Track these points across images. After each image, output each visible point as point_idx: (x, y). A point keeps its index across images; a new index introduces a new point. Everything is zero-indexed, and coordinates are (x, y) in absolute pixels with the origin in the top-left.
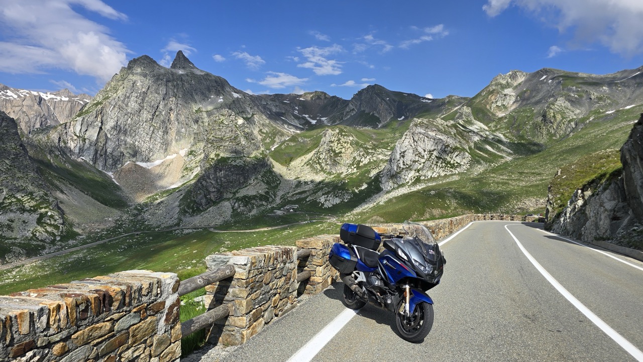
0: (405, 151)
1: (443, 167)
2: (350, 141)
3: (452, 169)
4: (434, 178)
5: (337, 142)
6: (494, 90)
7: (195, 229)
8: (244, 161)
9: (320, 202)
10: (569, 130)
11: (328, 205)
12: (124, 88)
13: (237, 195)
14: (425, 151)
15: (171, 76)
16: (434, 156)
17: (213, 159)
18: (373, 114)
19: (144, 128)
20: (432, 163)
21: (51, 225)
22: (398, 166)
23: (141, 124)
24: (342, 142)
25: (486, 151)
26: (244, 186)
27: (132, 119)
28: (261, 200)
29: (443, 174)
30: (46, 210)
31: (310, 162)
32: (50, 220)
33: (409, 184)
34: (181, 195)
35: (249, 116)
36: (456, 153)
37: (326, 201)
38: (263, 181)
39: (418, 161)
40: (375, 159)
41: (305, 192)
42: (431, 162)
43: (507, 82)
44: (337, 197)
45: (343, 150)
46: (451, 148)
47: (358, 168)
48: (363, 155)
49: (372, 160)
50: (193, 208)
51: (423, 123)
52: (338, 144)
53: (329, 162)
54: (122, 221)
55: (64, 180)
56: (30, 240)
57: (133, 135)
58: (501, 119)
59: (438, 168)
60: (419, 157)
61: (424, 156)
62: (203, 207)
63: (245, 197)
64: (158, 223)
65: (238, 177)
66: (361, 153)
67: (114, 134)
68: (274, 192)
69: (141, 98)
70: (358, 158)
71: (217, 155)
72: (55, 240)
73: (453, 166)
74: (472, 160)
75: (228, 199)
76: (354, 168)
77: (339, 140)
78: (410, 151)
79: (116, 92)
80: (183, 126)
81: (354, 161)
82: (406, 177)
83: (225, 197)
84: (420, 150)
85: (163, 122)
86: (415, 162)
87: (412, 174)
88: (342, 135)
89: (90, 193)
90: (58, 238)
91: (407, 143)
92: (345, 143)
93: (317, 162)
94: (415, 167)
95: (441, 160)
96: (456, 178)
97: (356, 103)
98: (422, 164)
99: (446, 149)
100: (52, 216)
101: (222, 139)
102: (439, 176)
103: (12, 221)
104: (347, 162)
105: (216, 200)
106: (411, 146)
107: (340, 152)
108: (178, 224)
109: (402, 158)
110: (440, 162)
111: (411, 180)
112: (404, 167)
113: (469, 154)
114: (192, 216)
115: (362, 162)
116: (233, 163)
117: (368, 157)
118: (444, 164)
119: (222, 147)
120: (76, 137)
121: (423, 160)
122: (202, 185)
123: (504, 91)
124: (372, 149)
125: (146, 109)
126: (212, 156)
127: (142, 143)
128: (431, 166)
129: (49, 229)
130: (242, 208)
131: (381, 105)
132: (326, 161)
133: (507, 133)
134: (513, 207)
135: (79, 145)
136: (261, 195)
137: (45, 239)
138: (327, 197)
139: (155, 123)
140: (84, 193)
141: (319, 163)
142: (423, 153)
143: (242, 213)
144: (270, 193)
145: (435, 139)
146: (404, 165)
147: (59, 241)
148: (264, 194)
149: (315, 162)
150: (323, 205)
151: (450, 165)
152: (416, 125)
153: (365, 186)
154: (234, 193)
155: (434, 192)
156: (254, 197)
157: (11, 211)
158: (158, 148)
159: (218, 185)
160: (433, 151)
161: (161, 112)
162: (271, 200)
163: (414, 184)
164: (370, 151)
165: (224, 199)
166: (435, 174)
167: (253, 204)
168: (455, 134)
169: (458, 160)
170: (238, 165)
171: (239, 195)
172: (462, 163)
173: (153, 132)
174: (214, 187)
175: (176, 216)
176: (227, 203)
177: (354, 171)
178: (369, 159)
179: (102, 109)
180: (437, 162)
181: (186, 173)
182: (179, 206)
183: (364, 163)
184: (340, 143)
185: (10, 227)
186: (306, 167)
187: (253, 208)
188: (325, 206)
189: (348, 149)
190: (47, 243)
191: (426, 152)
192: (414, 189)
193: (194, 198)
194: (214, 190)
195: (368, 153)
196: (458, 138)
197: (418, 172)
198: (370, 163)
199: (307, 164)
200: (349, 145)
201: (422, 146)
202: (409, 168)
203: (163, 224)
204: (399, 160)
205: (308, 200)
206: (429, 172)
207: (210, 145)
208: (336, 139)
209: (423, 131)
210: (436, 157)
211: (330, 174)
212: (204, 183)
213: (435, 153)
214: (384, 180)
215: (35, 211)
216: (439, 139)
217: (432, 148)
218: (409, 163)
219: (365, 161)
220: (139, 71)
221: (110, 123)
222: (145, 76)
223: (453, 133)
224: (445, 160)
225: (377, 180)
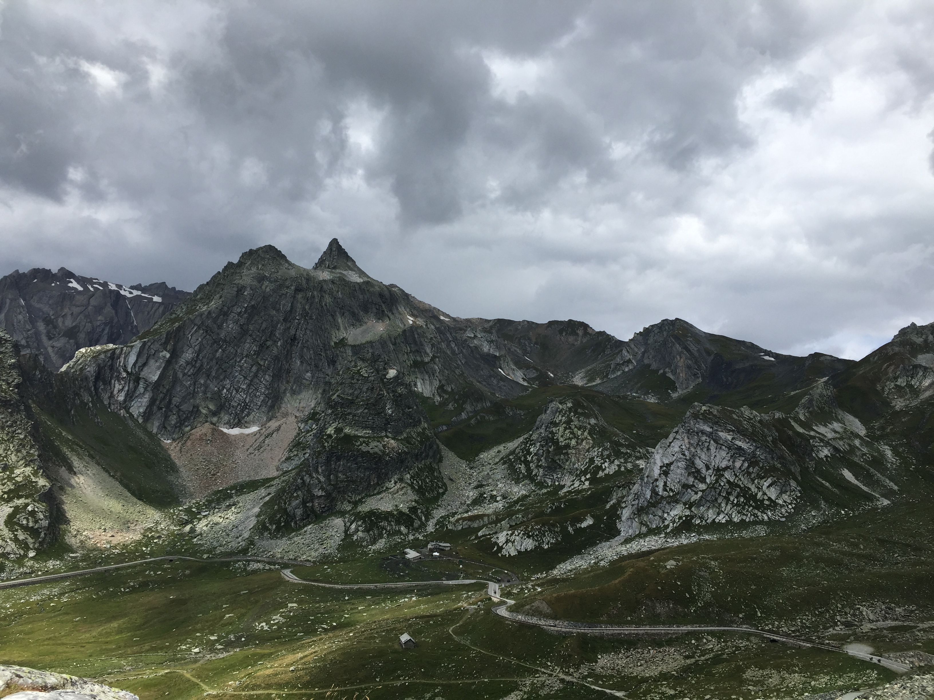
0: (672, 463)
1: (738, 505)
2: (589, 426)
3: (756, 511)
4: (719, 523)
5: (564, 425)
6: (895, 354)
7: (269, 563)
8: (384, 446)
9: (496, 544)
11: (511, 550)
12: (221, 297)
13: (360, 509)
14: (708, 468)
15: (304, 282)
16: (725, 480)
17: (330, 436)
18: (665, 373)
19: (241, 367)
20: (719, 494)
21: (25, 528)
22: (654, 492)
23: (238, 360)
24: (573, 427)
25: (839, 481)
26: (375, 492)
27: (223, 351)
28: (398, 522)
29: (736, 520)
30: (27, 501)
31: (511, 457)
32: (28, 519)
33: (668, 530)
34: (269, 494)
35: (427, 360)
36: (769, 481)
37: (507, 541)
38: (411, 485)
39: (693, 486)
40: (629, 466)
41: (483, 515)
42: (718, 491)
43: (926, 341)
44: (529, 537)
45: (573, 442)
46: (762, 468)
47: (593, 481)
48: (609, 457)
49: (623, 469)
50: (278, 523)
51: (711, 413)
52: (566, 429)
53: (543, 462)
54: (157, 531)
55: (81, 447)
57: (222, 377)
58: (897, 414)
59: (729, 507)
60: (696, 478)
61: (705, 478)
62: (296, 523)
63: (372, 513)
64: (215, 543)
65: (367, 473)
66: (606, 453)
67: (189, 373)
68: (428, 508)
69: (245, 316)
70: (598, 461)
71: (338, 430)
72: (25, 556)
73: (760, 506)
74: (801, 498)
75: (342, 514)
76: (586, 480)
77: (569, 422)
78: (680, 464)
79: (208, 304)
80: (308, 368)
81: (589, 466)
82: (666, 515)
83: (338, 508)
84: (699, 464)
85: (277, 358)
86: (686, 486)
87: (678, 511)
88: (576, 413)
89: (118, 474)
90: (32, 554)
91: (677, 449)
92: (579, 429)
93: (523, 459)
94: (685, 499)
95: (738, 489)
96: (762, 531)
97: (636, 349)
98: (700, 494)
99: (751, 470)
100: (33, 513)
101: (352, 402)
102: (730, 522)
104: (576, 466)
105: (322, 512)
106: (684, 455)
107: (567, 446)
108: (244, 551)
109: (663, 477)
110: (735, 494)
111: (674, 522)
112: (665, 494)
113: (798, 483)
114: (273, 537)
115: (603, 470)
116: (364, 448)
117: (617, 462)
118: (742, 500)
119: (350, 417)
120: (124, 375)
121: (702, 486)
122: (304, 482)
123: (915, 357)
124: (627, 446)
125: (251, 335)
127: (234, 392)
128: (716, 499)
129: (22, 536)
130: (360, 534)
131: (681, 358)
132: (539, 460)
133: (901, 445)
135: (126, 388)
136: (401, 513)
137: (9, 554)
138: (512, 535)
139: (262, 359)
140: (109, 473)
141: (527, 463)
142: (704, 471)
143: (358, 544)
144: (419, 511)
145: (729, 448)
146: (665, 490)
147: (32, 558)
148: (407, 511)
149: (520, 458)
150: (500, 549)
151: (756, 501)
152: (695, 416)
153: (588, 522)
154: (356, 504)
155: (674, 563)
156: (387, 516)
158: (259, 403)
159: (330, 484)
160: (725, 469)
161: (275, 341)
162: (417, 523)
163: (677, 532)
164: (623, 450)
165: (335, 513)
166: (721, 516)
167: (383, 528)
168: (774, 441)
169: (773, 493)
170: (371, 451)
171: (364, 508)
172: (780, 502)
173: (256, 376)
174: (322, 489)
175: (246, 535)
176: (338, 522)
177: (584, 487)
178: (618, 465)
179: (179, 329)
180: (729, 494)
181: (296, 453)
182: (258, 516)
183: (606, 472)
184: (570, 428)
186: (500, 468)
187: (381, 536)
188: (504, 552)
189: (582, 440)
190: (10, 561)
191: (710, 471)
193: (285, 503)
194: (320, 493)
195: (618, 454)
196: (780, 449)
198: (618, 473)
199: (505, 460)
200: (586, 434)
201: (703, 456)
202: (674, 500)
203: (220, 546)
204: (657, 480)
205: (480, 534)
206: (711, 511)
207: (330, 411)
208: (564, 419)
210: (729, 482)
211: (541, 485)
212: (307, 478)
213: (727, 475)
214: (626, 513)
215: (8, 501)
216: (740, 448)
217: (723, 465)
218: (677, 487)
219: (610, 468)
220: (254, 270)
221: (188, 355)
222: (261, 279)
223: (770, 439)
224: (745, 492)
225: (614, 513)
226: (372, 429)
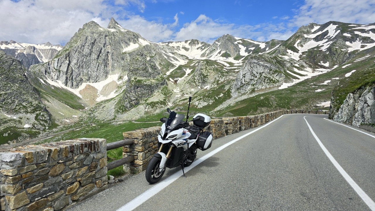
0: (246, 74)
1: (268, 83)
2: (213, 69)
3: (273, 84)
4: (263, 89)
5: (205, 69)
6: (299, 35)
7: (123, 121)
8: (151, 82)
9: (195, 105)
10: (345, 58)
11: (200, 106)
12: (81, 41)
13: (148, 102)
14: (257, 73)
15: (107, 33)
17: (133, 81)
18: (226, 52)
19: (93, 64)
20: (262, 80)
21: (43, 120)
22: (241, 83)
23: (92, 62)
24: (208, 69)
25: (294, 73)
26: (151, 96)
27: (86, 59)
28: (161, 104)
29: (268, 87)
30: (40, 112)
31: (189, 81)
32: (42, 117)
33: (248, 93)
34: (116, 102)
35: (153, 55)
36: (276, 74)
37: (199, 104)
38: (162, 93)
39: (254, 79)
40: (228, 79)
41: (186, 99)
42: (261, 80)
43: (307, 30)
44: (205, 102)
45: (209, 74)
46: (273, 71)
47: (218, 84)
48: (221, 77)
49: (226, 80)
50: (122, 109)
51: (256, 56)
52: (206, 70)
53: (200, 81)
54: (83, 117)
55: (49, 94)
56: (32, 129)
57: (87, 68)
58: (303, 53)
59: (265, 83)
60: (254, 77)
61: (257, 76)
62: (128, 109)
63: (152, 103)
64: (103, 118)
65: (148, 91)
67: (76, 68)
68: (169, 99)
69: (91, 46)
70: (218, 79)
71: (135, 79)
72: (45, 128)
73: (274, 82)
74: (285, 78)
75: (143, 104)
76: (215, 84)
77: (206, 68)
78: (248, 73)
79: (76, 43)
80: (115, 62)
81: (215, 80)
82: (246, 89)
83: (140, 103)
84: (255, 72)
85: (104, 60)
86: (251, 80)
87: (250, 87)
88: (208, 65)
89: (64, 102)
90: (47, 128)
91: (247, 69)
92: (210, 70)
93: (193, 81)
94: (252, 83)
95: (267, 78)
96: (276, 89)
97: (216, 46)
98: (256, 81)
99: (270, 72)
100: (43, 115)
101: (138, 69)
102: (266, 88)
103: (21, 119)
104: (211, 81)
105: (136, 105)
106: (249, 70)
107: (207, 75)
108: (114, 119)
109: (244, 78)
110: (266, 80)
111: (249, 90)
112: (245, 83)
113: (284, 74)
114: (122, 114)
115: (220, 81)
116: (145, 83)
118: (269, 81)
119: (138, 74)
120: (55, 70)
121: (256, 79)
122: (128, 96)
124: (226, 73)
125: (94, 53)
126: (133, 79)
127: (93, 72)
128: (261, 82)
129: (42, 123)
130: (150, 109)
131: (231, 46)
132: (199, 81)
133: (307, 61)
134: (311, 106)
135: (56, 75)
136: (161, 101)
137: (40, 128)
138: (200, 102)
139: (99, 61)
140: (61, 102)
141: (195, 82)
142: (256, 74)
143: (150, 112)
144: (166, 100)
145: (263, 66)
146: (245, 82)
147: (48, 129)
148: (163, 101)
150: (197, 106)
151: (273, 81)
152: (252, 58)
153: (222, 95)
154: (146, 101)
155: (263, 97)
156: (157, 103)
157: (20, 112)
158: (102, 75)
159: (136, 96)
160: (262, 73)
161: (102, 54)
162: (167, 104)
163: (251, 93)
164: (225, 74)
165: (140, 104)
166: (263, 87)
167: (157, 106)
168: (275, 63)
169: (277, 78)
170: (148, 84)
171: (149, 101)
172: (280, 80)
173: (98, 66)
174: (134, 97)
175: (113, 114)
176: (141, 107)
177: (215, 86)
178: (224, 79)
179: (69, 53)
180: (265, 80)
181: (118, 89)
182: (115, 108)
183: (221, 81)
185: (20, 122)
186: (187, 85)
187: (157, 108)
189: (211, 73)
190: (41, 131)
192: (251, 96)
193: (123, 103)
194: (134, 99)
195: (223, 76)
196: (277, 65)
197: (253, 86)
198: (224, 81)
200: (212, 71)
201: (255, 70)
202: (248, 84)
203: (106, 119)
204: (242, 79)
206: (260, 86)
207: (131, 73)
208: (204, 67)
209: (256, 61)
210: (264, 76)
211: (201, 88)
212: (128, 95)
213: (264, 74)
214: (233, 91)
215: (33, 112)
216: (266, 66)
217: (262, 72)
218: (248, 81)
219: (222, 80)
220: (89, 30)
221: (74, 61)
222: (93, 33)
223: (274, 62)
224: (269, 78)
225: (229, 91)
226: (146, 77)
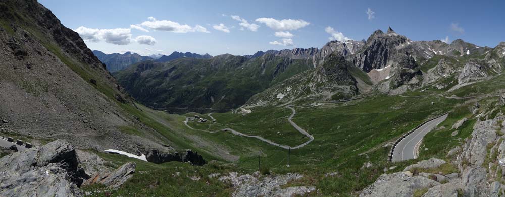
1: (478, 76)
4: (476, 80)
8: (411, 71)
9: (437, 87)
14: (473, 70)
22: (464, 75)
25: (493, 71)
26: (411, 80)
28: (416, 85)
29: (478, 79)
33: (467, 82)
36: (483, 72)
37: (439, 87)
38: (417, 78)
40: (458, 71)
41: (432, 83)
42: (475, 74)
44: (443, 85)
46: (482, 70)
47: (451, 74)
49: (456, 71)
50: (394, 87)
51: (473, 60)
52: (444, 64)
60: (471, 72)
61: (473, 72)
62: (397, 87)
63: (411, 84)
65: (409, 76)
66: (452, 68)
68: (421, 82)
71: (402, 68)
73: (482, 76)
74: (488, 74)
75: (405, 84)
78: (468, 70)
81: (450, 71)
86: (470, 74)
87: (468, 78)
91: (468, 67)
92: (447, 64)
94: (469, 76)
96: (482, 80)
98: (472, 75)
99: (480, 70)
103: (344, 88)
104: (447, 71)
105: (401, 84)
107: (445, 68)
108: (389, 92)
109: (466, 72)
111: (468, 80)
113: (487, 72)
116: (407, 71)
122: (397, 79)
124: (456, 67)
126: (400, 68)
128: (475, 76)
130: (410, 88)
132: (440, 71)
138: (439, 85)
141: (437, 72)
143: (410, 90)
145: (476, 66)
148: (417, 83)
152: (470, 61)
153: (453, 82)
154: (407, 82)
156: (414, 84)
159: (402, 79)
162: (420, 85)
163: (469, 82)
166: (476, 78)
167: (414, 86)
170: (409, 72)
171: (409, 83)
172: (485, 75)
175: (389, 89)
176: (405, 86)
177: (449, 76)
180: (477, 74)
182: (389, 86)
183: (453, 72)
186: (432, 73)
187: (414, 88)
189: (448, 66)
192: (469, 84)
193: (394, 83)
194: (401, 81)
195: (455, 69)
197: (471, 78)
199: (433, 72)
201: (472, 68)
202: (467, 76)
203: (384, 91)
204: (464, 73)
205: (433, 86)
206: (474, 78)
211: (441, 76)
213: (476, 71)
214: (459, 80)
216: (478, 66)
217: (476, 69)
218: (468, 74)
224: (479, 74)
225: (457, 80)
